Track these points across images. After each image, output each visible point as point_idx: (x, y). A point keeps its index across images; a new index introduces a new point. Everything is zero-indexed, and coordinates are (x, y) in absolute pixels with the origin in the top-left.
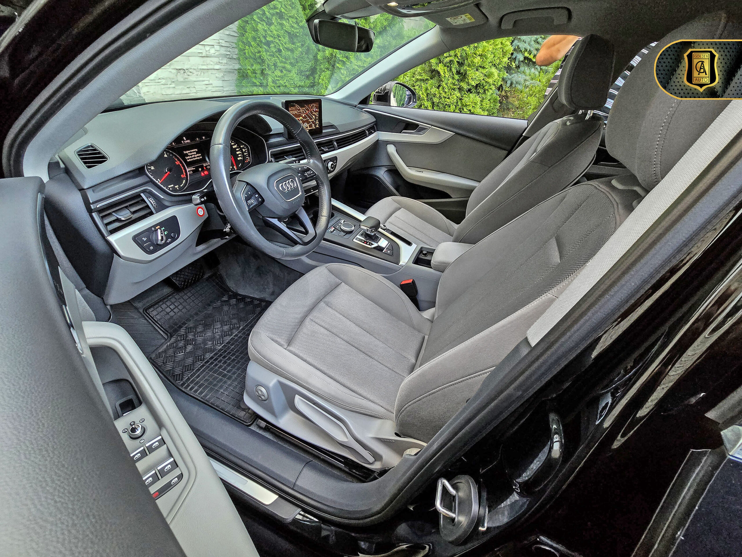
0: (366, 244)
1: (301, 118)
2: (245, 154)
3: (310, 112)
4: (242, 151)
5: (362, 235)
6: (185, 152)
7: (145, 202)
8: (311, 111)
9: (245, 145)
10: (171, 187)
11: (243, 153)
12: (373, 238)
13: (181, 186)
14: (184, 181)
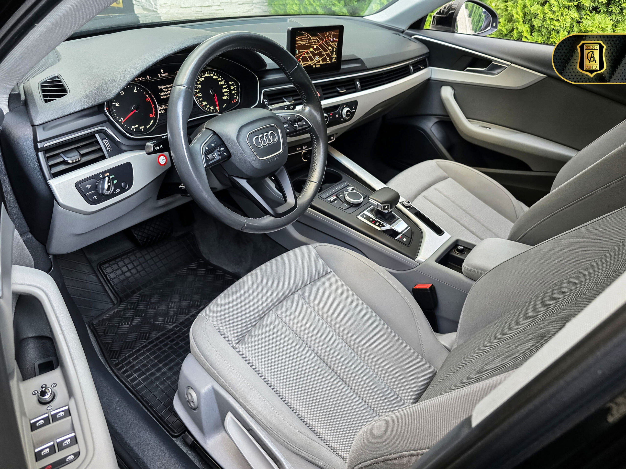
0: (375, 224)
1: (311, 50)
2: (233, 92)
3: (324, 42)
4: (230, 89)
5: (371, 211)
6: (159, 87)
7: (99, 144)
8: (326, 41)
9: (235, 82)
10: (135, 128)
11: (231, 90)
12: (387, 217)
13: (147, 127)
14: (152, 121)
